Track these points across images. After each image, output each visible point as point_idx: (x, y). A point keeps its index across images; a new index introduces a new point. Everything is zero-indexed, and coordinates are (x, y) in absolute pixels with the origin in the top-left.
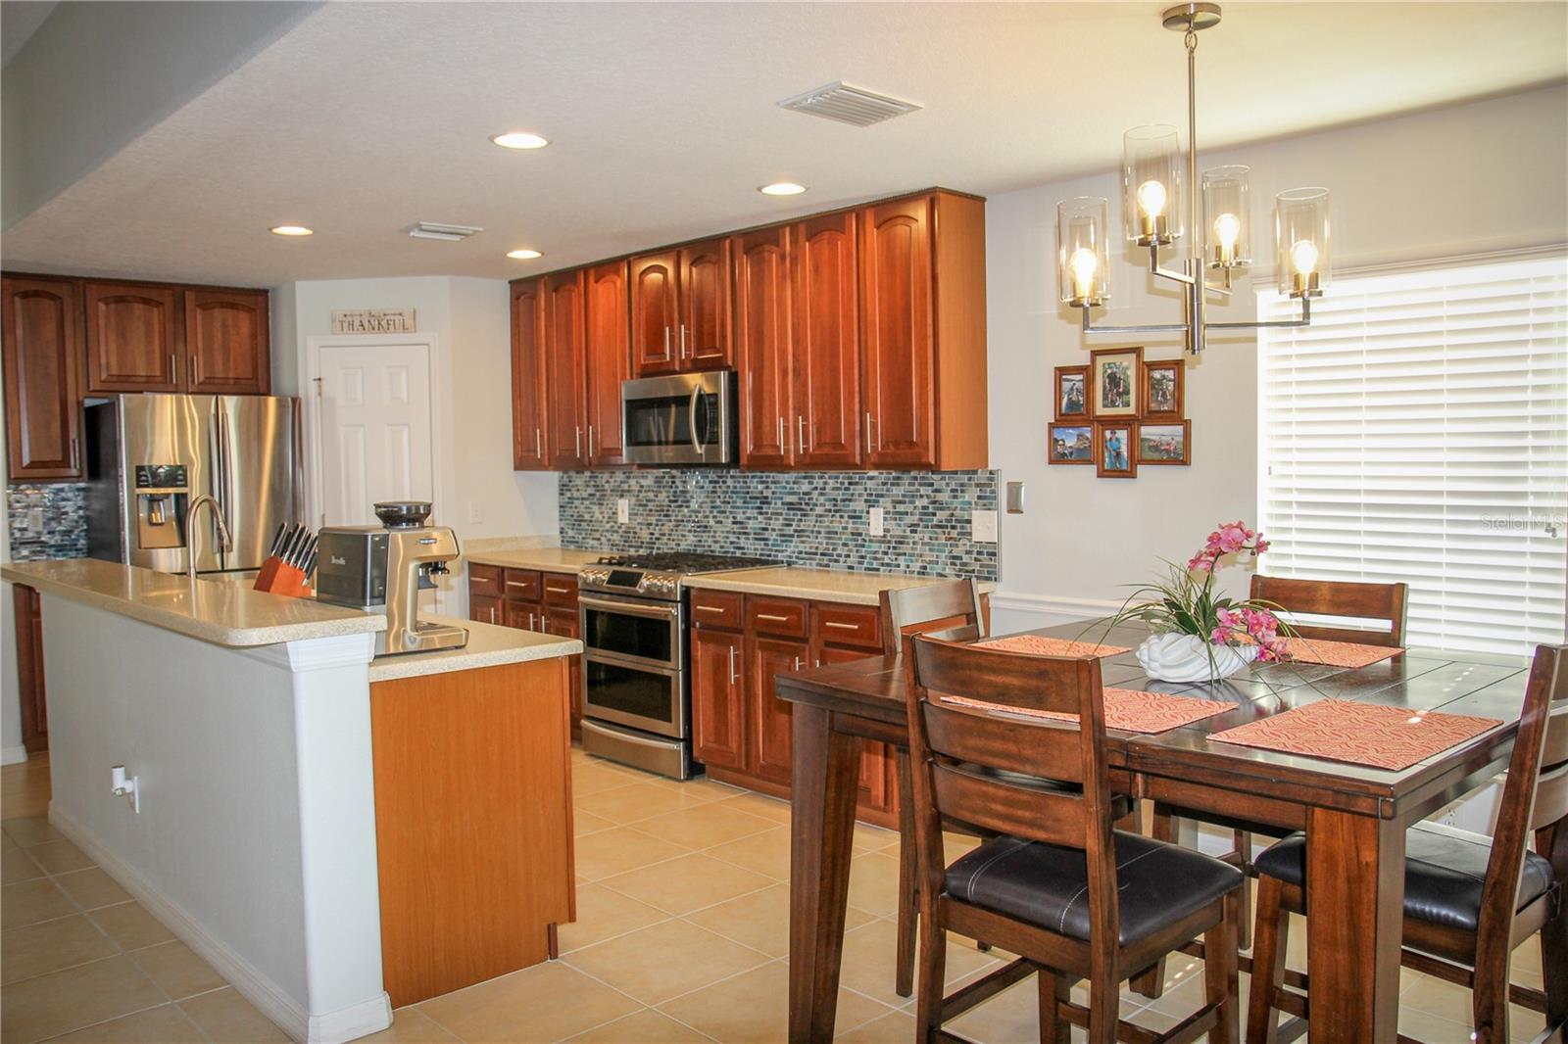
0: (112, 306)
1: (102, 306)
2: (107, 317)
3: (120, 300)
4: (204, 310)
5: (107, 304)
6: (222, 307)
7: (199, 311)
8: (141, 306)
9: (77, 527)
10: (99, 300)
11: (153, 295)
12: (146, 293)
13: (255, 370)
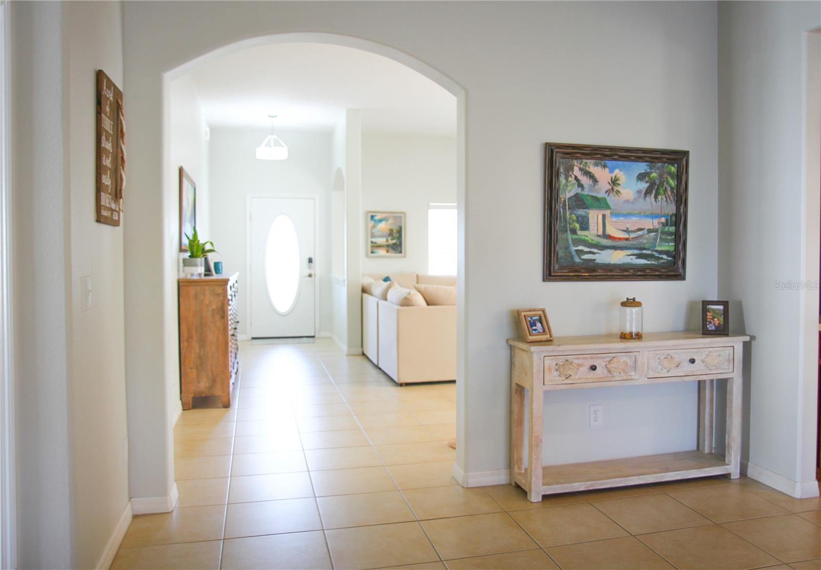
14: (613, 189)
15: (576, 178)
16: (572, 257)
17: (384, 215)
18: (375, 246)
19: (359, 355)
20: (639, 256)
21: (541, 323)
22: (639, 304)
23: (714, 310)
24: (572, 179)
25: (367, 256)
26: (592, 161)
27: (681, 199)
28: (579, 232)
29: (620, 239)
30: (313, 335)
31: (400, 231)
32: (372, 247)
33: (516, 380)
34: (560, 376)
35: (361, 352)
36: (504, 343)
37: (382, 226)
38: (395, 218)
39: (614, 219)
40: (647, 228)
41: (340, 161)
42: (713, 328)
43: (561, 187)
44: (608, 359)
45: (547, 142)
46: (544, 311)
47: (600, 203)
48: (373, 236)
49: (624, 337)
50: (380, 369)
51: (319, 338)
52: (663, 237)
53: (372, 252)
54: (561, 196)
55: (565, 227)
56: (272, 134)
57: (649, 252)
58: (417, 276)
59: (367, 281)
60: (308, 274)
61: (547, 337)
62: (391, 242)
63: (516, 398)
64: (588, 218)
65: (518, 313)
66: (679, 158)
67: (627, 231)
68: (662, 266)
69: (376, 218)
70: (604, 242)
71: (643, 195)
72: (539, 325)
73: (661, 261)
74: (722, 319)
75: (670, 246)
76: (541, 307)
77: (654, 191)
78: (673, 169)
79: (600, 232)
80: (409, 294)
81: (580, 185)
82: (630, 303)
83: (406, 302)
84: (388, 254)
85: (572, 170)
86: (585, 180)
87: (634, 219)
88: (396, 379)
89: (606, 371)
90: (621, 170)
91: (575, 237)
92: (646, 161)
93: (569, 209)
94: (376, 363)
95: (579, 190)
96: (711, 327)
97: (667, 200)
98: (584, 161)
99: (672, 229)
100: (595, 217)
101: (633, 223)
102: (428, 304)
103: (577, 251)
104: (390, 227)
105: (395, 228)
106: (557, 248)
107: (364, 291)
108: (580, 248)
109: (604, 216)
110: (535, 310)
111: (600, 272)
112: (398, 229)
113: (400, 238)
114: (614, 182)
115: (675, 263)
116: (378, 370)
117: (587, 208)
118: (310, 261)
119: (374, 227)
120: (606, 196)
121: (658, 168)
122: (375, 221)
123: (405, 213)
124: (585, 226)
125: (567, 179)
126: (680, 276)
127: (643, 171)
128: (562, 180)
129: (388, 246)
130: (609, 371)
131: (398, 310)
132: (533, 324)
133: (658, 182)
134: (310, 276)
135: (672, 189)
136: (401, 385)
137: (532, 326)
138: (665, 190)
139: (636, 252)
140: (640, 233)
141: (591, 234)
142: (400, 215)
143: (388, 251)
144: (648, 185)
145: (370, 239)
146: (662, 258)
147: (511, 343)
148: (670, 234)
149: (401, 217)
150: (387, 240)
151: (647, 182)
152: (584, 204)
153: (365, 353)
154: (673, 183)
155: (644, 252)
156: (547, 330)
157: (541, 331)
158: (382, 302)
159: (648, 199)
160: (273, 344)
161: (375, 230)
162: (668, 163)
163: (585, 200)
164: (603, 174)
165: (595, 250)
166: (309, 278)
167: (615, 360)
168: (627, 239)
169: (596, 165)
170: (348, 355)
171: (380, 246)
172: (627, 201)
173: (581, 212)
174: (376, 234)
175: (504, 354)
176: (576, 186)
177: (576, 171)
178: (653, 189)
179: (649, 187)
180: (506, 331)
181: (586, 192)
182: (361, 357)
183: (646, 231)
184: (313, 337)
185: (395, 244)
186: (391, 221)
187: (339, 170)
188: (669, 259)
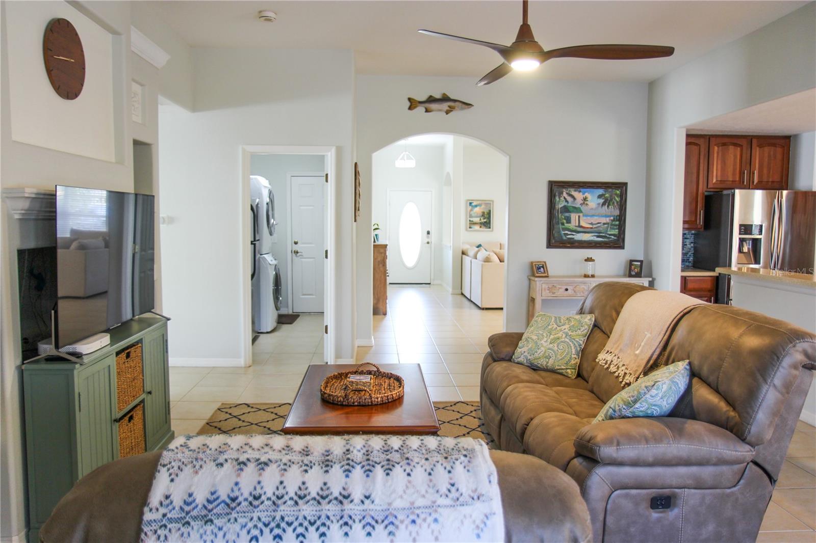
0: (720, 148)
1: (716, 148)
2: (718, 153)
3: (724, 144)
4: (760, 147)
5: (718, 147)
6: (769, 146)
7: (758, 148)
8: (733, 147)
9: (690, 251)
10: (715, 145)
11: (739, 141)
12: (735, 141)
13: (782, 178)
14: (584, 203)
15: (564, 198)
16: (562, 237)
17: (478, 202)
18: (472, 223)
19: (459, 294)
20: (598, 237)
21: (543, 268)
22: (593, 260)
23: (635, 265)
24: (562, 199)
25: (466, 230)
26: (573, 189)
27: (623, 207)
28: (566, 225)
29: (588, 228)
30: (429, 282)
31: (489, 213)
32: (470, 224)
33: (531, 296)
34: (550, 292)
35: (460, 293)
36: (526, 277)
37: (477, 210)
38: (486, 204)
39: (585, 218)
40: (603, 222)
41: (449, 168)
42: (634, 274)
43: (557, 202)
44: (574, 286)
45: (550, 180)
46: (545, 262)
47: (577, 210)
48: (471, 216)
49: (586, 276)
50: (472, 301)
51: (433, 285)
52: (612, 227)
53: (470, 228)
54: (556, 207)
55: (558, 222)
56: (406, 152)
57: (604, 235)
58: (500, 244)
59: (466, 247)
60: (426, 242)
61: (546, 274)
62: (483, 221)
63: (531, 304)
64: (570, 218)
65: (532, 263)
66: (622, 187)
67: (592, 224)
68: (611, 242)
69: (473, 204)
70: (579, 229)
71: (601, 205)
72: (542, 269)
73: (611, 239)
74: (639, 269)
75: (616, 232)
76: (544, 261)
77: (607, 204)
78: (618, 192)
79: (577, 224)
80: (489, 255)
81: (567, 201)
82: (589, 260)
83: (487, 260)
84: (481, 229)
85: (562, 193)
86: (569, 199)
87: (596, 218)
88: (480, 306)
89: (573, 292)
90: (589, 193)
91: (563, 227)
92: (603, 189)
93: (561, 213)
94: (469, 298)
95: (566, 204)
96: (633, 273)
97: (614, 208)
98: (569, 189)
99: (617, 223)
100: (574, 217)
101: (595, 220)
102: (501, 262)
103: (564, 234)
104: (482, 211)
105: (486, 211)
106: (554, 232)
107: (463, 253)
108: (566, 232)
109: (579, 217)
110: (541, 262)
111: (576, 244)
112: (488, 211)
113: (489, 218)
114: (585, 199)
115: (618, 240)
116: (470, 302)
117: (570, 212)
118: (428, 233)
119: (471, 210)
120: (580, 206)
121: (609, 192)
122: (472, 206)
123: (493, 201)
124: (569, 221)
125: (559, 198)
126: (622, 247)
127: (601, 194)
128: (557, 199)
129: (481, 223)
130: (575, 292)
131: (482, 265)
132: (539, 268)
133: (609, 199)
134: (428, 243)
135: (617, 202)
136: (483, 309)
137: (538, 269)
138: (613, 203)
139: (596, 234)
140: (599, 225)
141: (572, 226)
142: (490, 202)
143: (481, 227)
144: (604, 200)
145: (469, 219)
146: (611, 238)
147: (529, 277)
148: (616, 225)
149: (490, 204)
150: (480, 219)
151: (603, 199)
152: (568, 210)
153: (463, 293)
154: (618, 199)
155: (601, 234)
156: (546, 272)
157: (543, 272)
158: (474, 260)
159: (603, 207)
160: (403, 287)
161: (472, 213)
162: (615, 189)
163: (569, 209)
164: (579, 196)
165: (574, 233)
166: (427, 245)
167: (578, 286)
168: (592, 228)
169: (575, 191)
170: (452, 294)
171: (476, 224)
172: (592, 209)
173: (567, 214)
174: (473, 215)
175: (526, 282)
176: (564, 201)
177: (565, 194)
178: (607, 202)
179: (604, 202)
180: (527, 272)
181: (569, 205)
182: (461, 296)
183: (602, 224)
184: (429, 284)
185: (485, 222)
186: (483, 206)
187: (448, 174)
188: (615, 238)
